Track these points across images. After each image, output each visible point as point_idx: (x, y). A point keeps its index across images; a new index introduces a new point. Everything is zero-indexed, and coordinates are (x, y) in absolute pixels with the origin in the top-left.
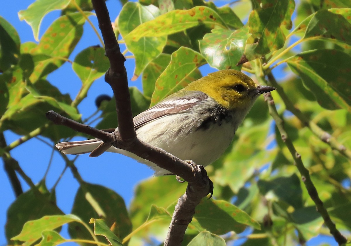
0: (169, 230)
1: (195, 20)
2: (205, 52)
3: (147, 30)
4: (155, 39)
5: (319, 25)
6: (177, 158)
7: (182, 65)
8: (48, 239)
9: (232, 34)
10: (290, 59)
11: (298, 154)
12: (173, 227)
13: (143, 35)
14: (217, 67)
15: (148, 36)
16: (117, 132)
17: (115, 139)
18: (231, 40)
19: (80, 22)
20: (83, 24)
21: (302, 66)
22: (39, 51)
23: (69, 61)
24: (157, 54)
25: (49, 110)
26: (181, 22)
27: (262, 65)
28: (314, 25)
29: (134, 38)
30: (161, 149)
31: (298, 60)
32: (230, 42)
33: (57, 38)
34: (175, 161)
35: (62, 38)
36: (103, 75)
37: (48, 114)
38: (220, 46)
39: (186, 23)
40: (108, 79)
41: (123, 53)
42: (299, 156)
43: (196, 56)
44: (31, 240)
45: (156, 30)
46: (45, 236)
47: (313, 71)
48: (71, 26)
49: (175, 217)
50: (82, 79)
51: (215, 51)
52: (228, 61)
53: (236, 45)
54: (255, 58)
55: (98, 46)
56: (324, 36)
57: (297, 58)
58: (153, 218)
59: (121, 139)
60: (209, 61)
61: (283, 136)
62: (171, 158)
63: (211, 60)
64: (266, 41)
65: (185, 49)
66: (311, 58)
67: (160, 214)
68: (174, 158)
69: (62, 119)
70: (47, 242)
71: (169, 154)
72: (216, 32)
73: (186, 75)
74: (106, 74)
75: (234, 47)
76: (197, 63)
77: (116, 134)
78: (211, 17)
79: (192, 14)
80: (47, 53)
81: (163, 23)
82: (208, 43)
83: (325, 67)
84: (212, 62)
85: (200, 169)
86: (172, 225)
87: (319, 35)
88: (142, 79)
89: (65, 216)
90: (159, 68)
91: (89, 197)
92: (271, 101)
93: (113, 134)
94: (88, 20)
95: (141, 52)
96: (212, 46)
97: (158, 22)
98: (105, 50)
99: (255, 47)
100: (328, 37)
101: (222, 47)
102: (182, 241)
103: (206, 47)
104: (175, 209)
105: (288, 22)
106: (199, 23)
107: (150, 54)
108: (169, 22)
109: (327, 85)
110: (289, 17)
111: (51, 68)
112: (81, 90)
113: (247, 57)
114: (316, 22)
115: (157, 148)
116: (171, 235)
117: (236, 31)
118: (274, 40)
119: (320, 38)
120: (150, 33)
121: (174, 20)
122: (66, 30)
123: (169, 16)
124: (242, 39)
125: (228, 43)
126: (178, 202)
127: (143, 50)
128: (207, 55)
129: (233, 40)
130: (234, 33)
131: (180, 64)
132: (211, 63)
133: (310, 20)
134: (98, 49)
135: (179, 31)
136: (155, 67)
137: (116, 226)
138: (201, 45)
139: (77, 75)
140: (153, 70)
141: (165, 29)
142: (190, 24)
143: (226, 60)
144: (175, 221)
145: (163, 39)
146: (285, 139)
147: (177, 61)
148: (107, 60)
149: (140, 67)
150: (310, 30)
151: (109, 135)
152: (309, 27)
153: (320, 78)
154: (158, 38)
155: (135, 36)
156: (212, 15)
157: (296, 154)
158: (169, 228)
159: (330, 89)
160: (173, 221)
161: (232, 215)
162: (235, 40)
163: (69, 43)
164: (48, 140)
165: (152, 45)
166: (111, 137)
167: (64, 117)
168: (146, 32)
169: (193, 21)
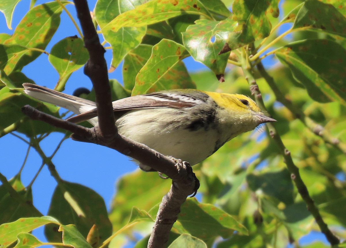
0: (154, 229)
1: (178, 10)
2: (189, 45)
3: (127, 20)
4: (134, 29)
5: (309, 15)
6: (161, 154)
7: (164, 59)
8: (24, 243)
9: (217, 25)
10: (279, 51)
11: (287, 151)
12: (157, 227)
13: (122, 26)
14: (202, 62)
15: (128, 26)
16: (97, 127)
17: (95, 135)
18: (216, 33)
19: (57, 11)
20: (60, 13)
21: (291, 57)
22: (14, 42)
23: (45, 53)
24: (135, 45)
25: (26, 105)
26: (163, 11)
27: (248, 57)
28: (304, 15)
29: (114, 28)
30: (144, 145)
31: (287, 51)
32: (215, 34)
33: (32, 28)
34: (159, 157)
35: (38, 28)
36: (82, 66)
37: (24, 109)
38: (205, 38)
39: (169, 12)
40: (87, 71)
41: (102, 44)
42: (288, 153)
43: (179, 48)
44: (6, 243)
45: (136, 20)
46: (21, 240)
47: (303, 63)
48: (47, 16)
49: (159, 216)
50: (59, 71)
51: (199, 44)
52: (213, 54)
53: (221, 37)
54: (238, 47)
55: (76, 37)
56: (314, 26)
57: (286, 49)
58: (135, 220)
59: (101, 135)
60: (192, 54)
61: (271, 132)
62: (155, 155)
63: (195, 53)
64: (251, 29)
65: (166, 41)
66: (301, 48)
67: (142, 217)
68: (158, 154)
69: (39, 114)
70: (23, 245)
71: (153, 150)
72: (200, 23)
73: (168, 68)
74: (85, 66)
75: (219, 40)
76: (180, 55)
77: (96, 129)
78: (195, 6)
79: (175, 3)
80: (22, 44)
81: (144, 13)
82: (191, 36)
83: (316, 57)
84: (196, 55)
85: (185, 166)
86: (156, 225)
87: (309, 25)
88: (122, 71)
89: (42, 218)
90: (140, 59)
91: (67, 196)
92: (258, 95)
93: (93, 130)
94: (65, 9)
95: (119, 42)
96: (195, 39)
97: (139, 12)
98: (84, 40)
99: (239, 36)
100: (318, 27)
101: (206, 40)
102: (167, 241)
103: (190, 40)
104: (160, 208)
105: (275, 9)
106: (182, 13)
107: (128, 44)
108: (151, 11)
109: (318, 76)
110: (275, 5)
111: (25, 60)
112: (58, 83)
113: (230, 45)
114: (306, 12)
115: (140, 143)
116: (155, 235)
117: (221, 22)
118: (260, 29)
119: (309, 29)
120: (130, 23)
121: (155, 9)
122: (42, 20)
123: (150, 6)
124: (227, 31)
125: (212, 35)
126: (163, 201)
127: (121, 40)
128: (190, 48)
129: (218, 33)
130: (218, 25)
131: (162, 57)
132: (195, 57)
133: (299, 9)
134: (76, 40)
135: (161, 20)
136: (136, 59)
137: (95, 228)
138: (184, 37)
139: (54, 67)
140: (134, 61)
141: (146, 18)
142: (172, 14)
143: (211, 53)
144: (160, 220)
145: (143, 28)
146: (273, 135)
147: (158, 54)
148: (86, 51)
149: (117, 59)
150: (299, 20)
151: (89, 131)
152: (298, 17)
153: (310, 70)
154: (137, 28)
155: (114, 26)
156: (195, 4)
157: (285, 150)
158: (153, 228)
159: (322, 81)
160: (157, 220)
161: (218, 219)
162: (220, 32)
163: (45, 33)
164: (24, 136)
165: (131, 35)
166: (90, 132)
167: (40, 112)
168: (126, 23)
169: (175, 10)
